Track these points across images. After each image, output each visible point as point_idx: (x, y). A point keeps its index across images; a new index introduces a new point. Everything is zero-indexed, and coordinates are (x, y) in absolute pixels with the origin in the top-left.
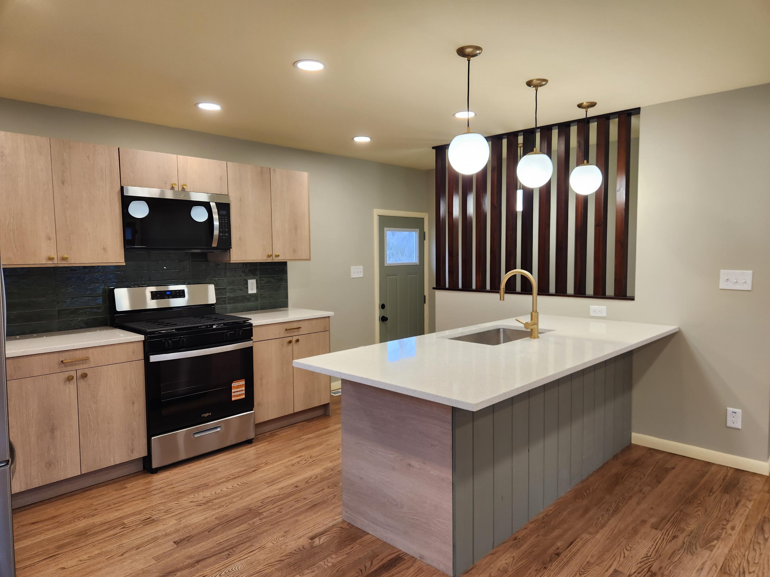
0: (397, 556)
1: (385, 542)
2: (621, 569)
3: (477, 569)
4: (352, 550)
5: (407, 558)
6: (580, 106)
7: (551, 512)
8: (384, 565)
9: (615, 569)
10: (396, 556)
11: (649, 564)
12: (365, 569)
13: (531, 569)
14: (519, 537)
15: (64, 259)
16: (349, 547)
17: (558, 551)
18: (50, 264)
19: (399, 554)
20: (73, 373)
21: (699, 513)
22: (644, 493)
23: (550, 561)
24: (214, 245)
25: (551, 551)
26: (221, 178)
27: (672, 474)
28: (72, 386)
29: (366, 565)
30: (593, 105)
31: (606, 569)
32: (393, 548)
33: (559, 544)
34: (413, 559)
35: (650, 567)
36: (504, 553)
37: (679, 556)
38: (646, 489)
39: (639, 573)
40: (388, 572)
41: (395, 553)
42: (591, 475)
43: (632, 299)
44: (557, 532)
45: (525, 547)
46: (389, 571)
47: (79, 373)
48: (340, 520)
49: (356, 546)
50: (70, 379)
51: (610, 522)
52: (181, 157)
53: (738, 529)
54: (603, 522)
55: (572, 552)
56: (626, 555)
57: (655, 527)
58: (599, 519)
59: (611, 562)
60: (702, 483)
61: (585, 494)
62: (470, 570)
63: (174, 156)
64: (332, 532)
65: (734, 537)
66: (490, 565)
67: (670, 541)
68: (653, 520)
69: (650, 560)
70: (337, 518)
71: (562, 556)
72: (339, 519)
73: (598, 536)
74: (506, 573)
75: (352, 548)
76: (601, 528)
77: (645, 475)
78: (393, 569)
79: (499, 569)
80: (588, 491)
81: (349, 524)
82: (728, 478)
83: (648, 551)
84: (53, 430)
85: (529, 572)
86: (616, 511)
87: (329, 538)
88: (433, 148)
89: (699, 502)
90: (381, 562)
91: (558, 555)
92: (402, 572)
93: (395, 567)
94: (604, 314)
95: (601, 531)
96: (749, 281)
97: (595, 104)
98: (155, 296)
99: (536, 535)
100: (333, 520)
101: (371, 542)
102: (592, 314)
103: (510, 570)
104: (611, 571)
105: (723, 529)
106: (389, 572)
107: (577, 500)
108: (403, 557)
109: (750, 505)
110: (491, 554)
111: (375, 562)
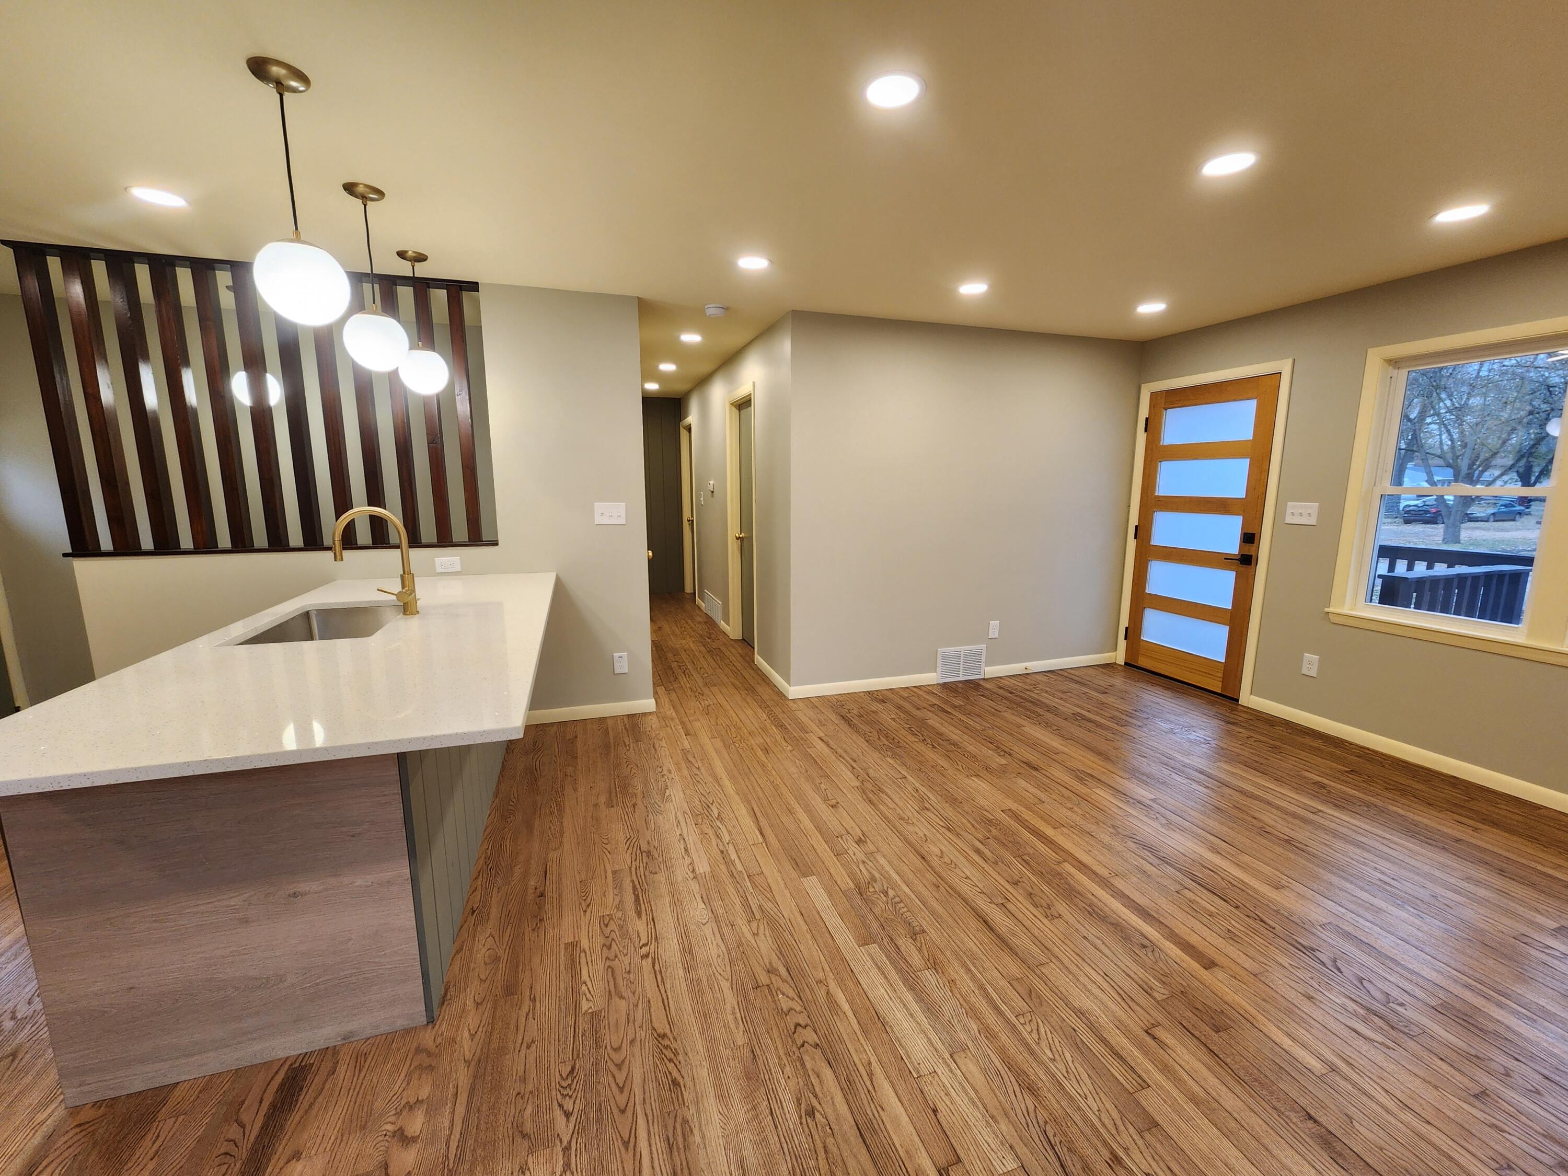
0: (290, 1071)
1: (237, 1070)
2: (617, 868)
3: (455, 985)
4: (161, 1139)
5: (313, 1058)
6: (402, 255)
7: (489, 851)
8: (273, 1106)
9: (612, 871)
10: (286, 1073)
11: (636, 845)
12: (235, 1144)
13: (526, 934)
14: (475, 906)
16: (147, 1141)
17: (538, 891)
19: (291, 1065)
21: (633, 771)
22: (571, 776)
23: (540, 908)
25: (530, 896)
27: (579, 743)
29: (230, 1137)
30: (421, 258)
31: (603, 877)
32: (267, 1065)
33: (532, 883)
34: (330, 1053)
35: (640, 849)
36: (474, 940)
37: (652, 822)
38: (570, 770)
39: (635, 860)
40: (296, 1110)
41: (279, 1069)
42: (499, 783)
43: (495, 543)
44: (518, 870)
45: (495, 912)
46: (295, 1106)
48: (61, 1112)
49: (166, 1126)
51: (565, 824)
53: (673, 769)
54: (558, 829)
55: (554, 881)
56: (609, 849)
57: (610, 805)
58: (550, 828)
59: (602, 867)
60: (612, 741)
61: (511, 808)
62: (445, 994)
64: (58, 1152)
65: (677, 778)
66: (469, 968)
67: (634, 812)
68: (603, 799)
69: (634, 841)
70: (41, 1117)
71: (548, 894)
72: (54, 1113)
73: (567, 847)
74: (499, 961)
75: (158, 1136)
76: (562, 836)
77: (555, 756)
78: (302, 1097)
79: (485, 964)
80: (512, 803)
81: (97, 1104)
82: (627, 726)
83: (625, 833)
85: (527, 939)
86: (561, 809)
87: (60, 1168)
89: (625, 761)
90: (260, 1106)
91: (542, 895)
92: (327, 1087)
93: (301, 1089)
94: (458, 568)
95: (565, 840)
96: (623, 514)
97: (425, 257)
99: (495, 890)
100: (35, 1130)
101: (200, 1092)
102: (439, 570)
103: (500, 953)
104: (610, 875)
105: (663, 776)
106: (298, 1106)
107: (509, 820)
108: (303, 1064)
109: (663, 744)
110: (457, 952)
111: (245, 1117)
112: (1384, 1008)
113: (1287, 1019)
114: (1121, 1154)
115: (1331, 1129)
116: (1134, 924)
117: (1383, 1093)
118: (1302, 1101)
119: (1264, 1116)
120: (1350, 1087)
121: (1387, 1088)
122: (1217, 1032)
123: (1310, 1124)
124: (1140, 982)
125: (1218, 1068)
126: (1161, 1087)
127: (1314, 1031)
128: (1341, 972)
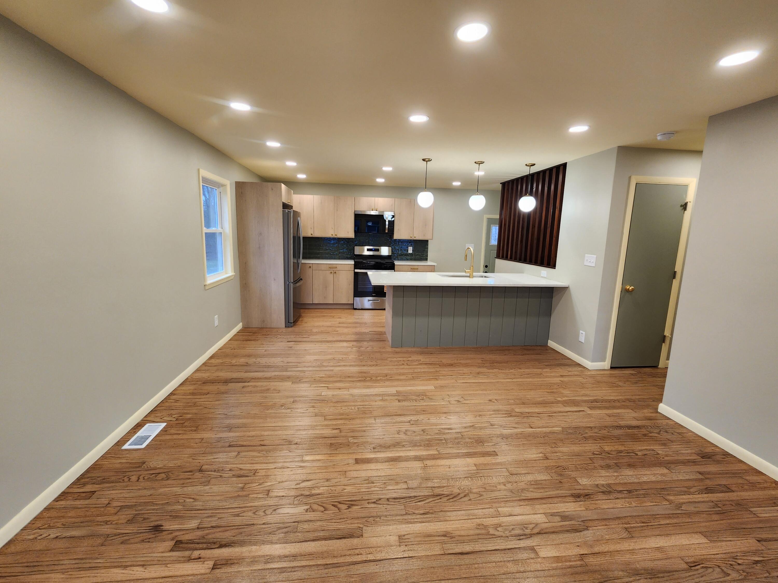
15: (336, 235)
18: (332, 237)
20: (332, 271)
24: (387, 231)
26: (392, 205)
28: (332, 275)
30: (533, 165)
43: (555, 268)
47: (334, 271)
50: (331, 273)
52: (376, 199)
63: (374, 198)
84: (326, 287)
88: (501, 183)
98: (368, 250)
112: (309, 502)
113: (324, 465)
114: (314, 408)
115: (291, 445)
116: (388, 453)
117: (288, 466)
118: (301, 446)
119: (304, 435)
120: (296, 460)
121: (289, 469)
122: (331, 443)
123: (295, 442)
124: (358, 438)
125: (321, 435)
126: (323, 422)
127: (316, 468)
128: (332, 505)
